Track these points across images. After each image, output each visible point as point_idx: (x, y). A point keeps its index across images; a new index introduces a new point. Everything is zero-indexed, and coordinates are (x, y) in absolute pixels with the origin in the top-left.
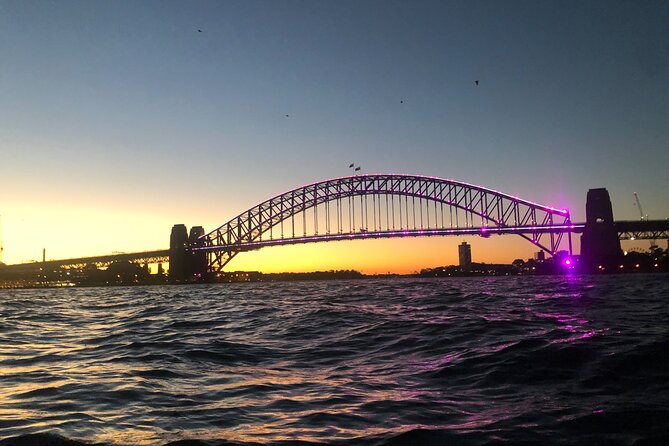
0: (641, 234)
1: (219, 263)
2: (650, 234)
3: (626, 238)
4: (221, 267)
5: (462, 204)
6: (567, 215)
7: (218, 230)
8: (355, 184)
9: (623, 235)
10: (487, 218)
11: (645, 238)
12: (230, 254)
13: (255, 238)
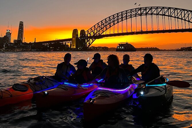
1: (89, 43)
4: (90, 45)
7: (88, 30)
12: (93, 40)
13: (101, 34)
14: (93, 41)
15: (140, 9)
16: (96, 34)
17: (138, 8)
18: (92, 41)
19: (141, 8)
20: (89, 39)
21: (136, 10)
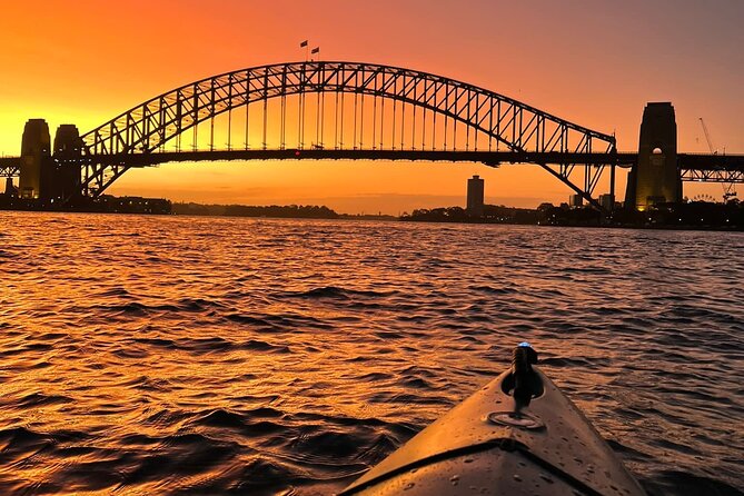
0: (712, 174)
1: (100, 183)
2: (724, 174)
3: (692, 179)
4: (102, 188)
5: (464, 115)
6: (612, 140)
7: (96, 130)
8: (308, 74)
9: (688, 174)
10: (498, 137)
11: (718, 180)
12: (115, 170)
13: (154, 148)
14: (117, 175)
15: (321, 66)
16: (133, 147)
17: (312, 62)
18: (113, 174)
19: (322, 64)
20: (98, 167)
21: (304, 67)
